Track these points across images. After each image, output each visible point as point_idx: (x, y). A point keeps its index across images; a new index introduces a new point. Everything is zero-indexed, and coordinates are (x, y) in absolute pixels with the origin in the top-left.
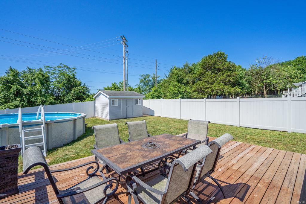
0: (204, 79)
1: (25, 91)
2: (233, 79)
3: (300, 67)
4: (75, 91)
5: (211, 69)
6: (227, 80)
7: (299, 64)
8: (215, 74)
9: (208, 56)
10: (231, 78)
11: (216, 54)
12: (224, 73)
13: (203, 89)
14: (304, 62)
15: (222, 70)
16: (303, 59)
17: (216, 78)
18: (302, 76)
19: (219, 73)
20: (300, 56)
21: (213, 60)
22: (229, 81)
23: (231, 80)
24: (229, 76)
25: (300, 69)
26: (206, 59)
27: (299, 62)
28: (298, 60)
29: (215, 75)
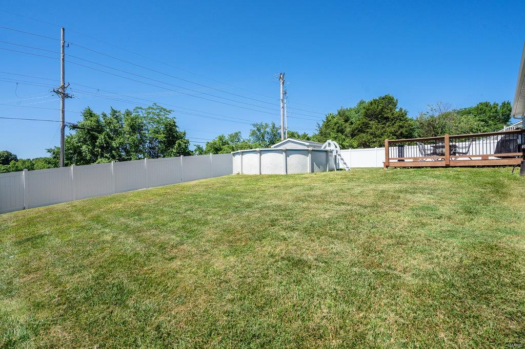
0: (368, 130)
1: (114, 144)
2: (406, 131)
3: (483, 117)
4: (180, 145)
5: (377, 118)
6: (399, 132)
7: (480, 114)
8: (383, 124)
9: (372, 100)
10: (403, 130)
11: (383, 99)
12: (395, 123)
13: (368, 144)
14: (487, 111)
15: (392, 120)
16: (487, 106)
17: (384, 130)
18: (485, 129)
19: (388, 124)
20: (483, 101)
21: (381, 106)
22: (402, 133)
23: (403, 132)
24: (401, 127)
25: (483, 121)
26: (371, 105)
27: (480, 110)
28: (480, 107)
29: (383, 126)
